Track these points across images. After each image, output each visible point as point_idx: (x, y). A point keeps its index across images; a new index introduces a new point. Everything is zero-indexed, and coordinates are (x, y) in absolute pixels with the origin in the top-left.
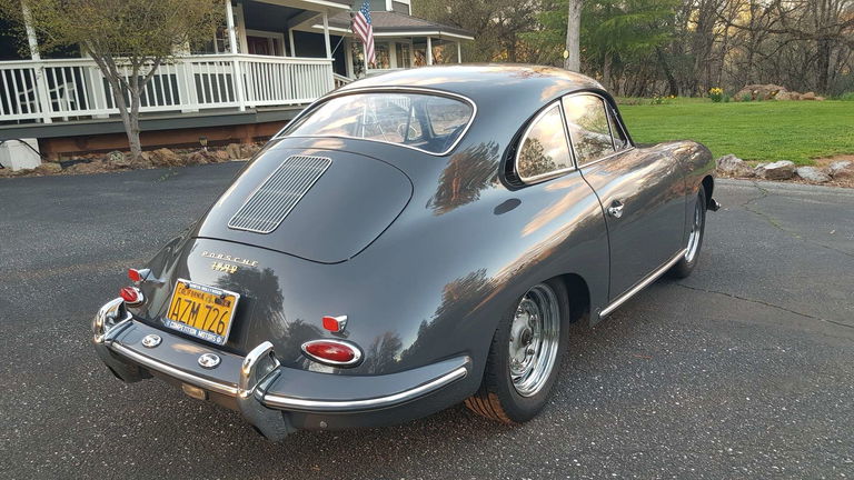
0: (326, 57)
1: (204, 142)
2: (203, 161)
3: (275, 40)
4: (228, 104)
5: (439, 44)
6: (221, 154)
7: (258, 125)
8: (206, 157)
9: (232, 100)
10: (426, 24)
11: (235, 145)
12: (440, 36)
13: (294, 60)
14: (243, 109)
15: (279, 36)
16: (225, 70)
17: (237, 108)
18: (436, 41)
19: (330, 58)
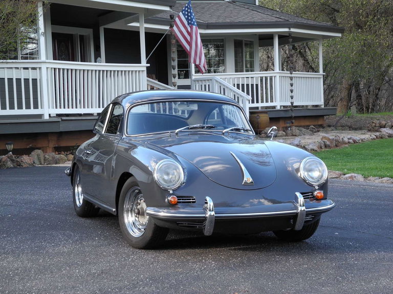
0: (140, 62)
1: (10, 147)
2: (10, 164)
3: (82, 37)
4: (32, 111)
5: (288, 43)
6: (26, 159)
7: (61, 134)
8: (12, 161)
9: (36, 107)
10: (272, 19)
11: (39, 151)
12: (290, 33)
13: (102, 65)
14: (46, 117)
15: (88, 32)
16: (31, 75)
17: (40, 116)
18: (283, 39)
19: (144, 64)
